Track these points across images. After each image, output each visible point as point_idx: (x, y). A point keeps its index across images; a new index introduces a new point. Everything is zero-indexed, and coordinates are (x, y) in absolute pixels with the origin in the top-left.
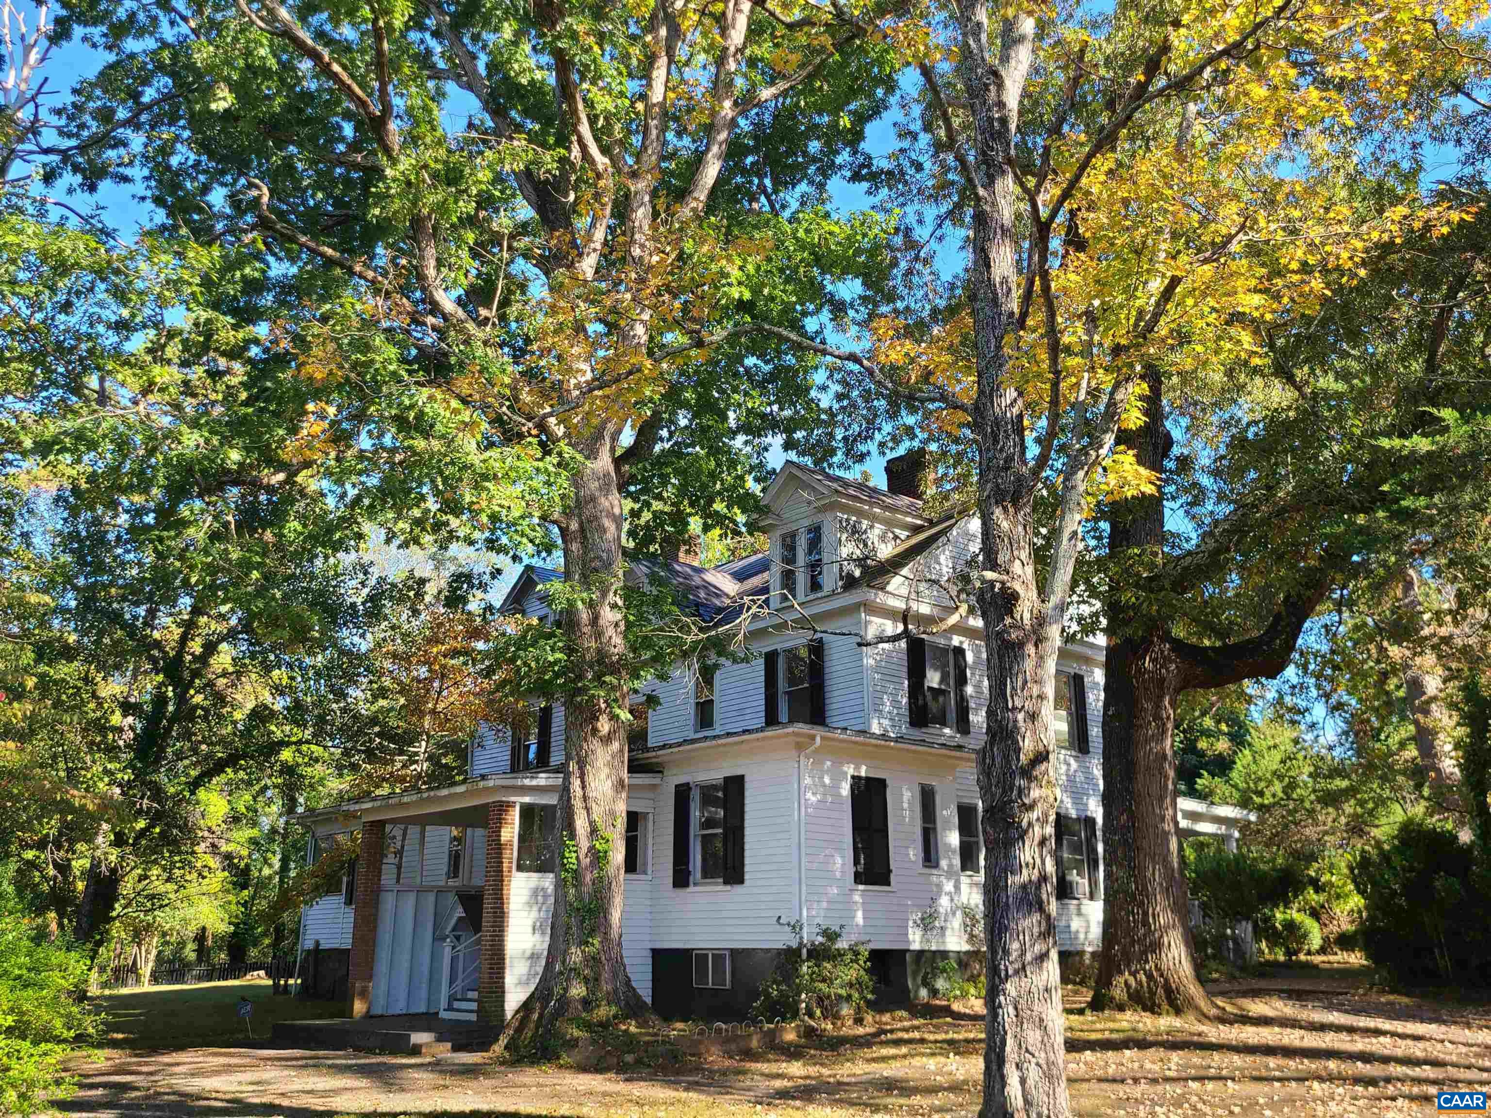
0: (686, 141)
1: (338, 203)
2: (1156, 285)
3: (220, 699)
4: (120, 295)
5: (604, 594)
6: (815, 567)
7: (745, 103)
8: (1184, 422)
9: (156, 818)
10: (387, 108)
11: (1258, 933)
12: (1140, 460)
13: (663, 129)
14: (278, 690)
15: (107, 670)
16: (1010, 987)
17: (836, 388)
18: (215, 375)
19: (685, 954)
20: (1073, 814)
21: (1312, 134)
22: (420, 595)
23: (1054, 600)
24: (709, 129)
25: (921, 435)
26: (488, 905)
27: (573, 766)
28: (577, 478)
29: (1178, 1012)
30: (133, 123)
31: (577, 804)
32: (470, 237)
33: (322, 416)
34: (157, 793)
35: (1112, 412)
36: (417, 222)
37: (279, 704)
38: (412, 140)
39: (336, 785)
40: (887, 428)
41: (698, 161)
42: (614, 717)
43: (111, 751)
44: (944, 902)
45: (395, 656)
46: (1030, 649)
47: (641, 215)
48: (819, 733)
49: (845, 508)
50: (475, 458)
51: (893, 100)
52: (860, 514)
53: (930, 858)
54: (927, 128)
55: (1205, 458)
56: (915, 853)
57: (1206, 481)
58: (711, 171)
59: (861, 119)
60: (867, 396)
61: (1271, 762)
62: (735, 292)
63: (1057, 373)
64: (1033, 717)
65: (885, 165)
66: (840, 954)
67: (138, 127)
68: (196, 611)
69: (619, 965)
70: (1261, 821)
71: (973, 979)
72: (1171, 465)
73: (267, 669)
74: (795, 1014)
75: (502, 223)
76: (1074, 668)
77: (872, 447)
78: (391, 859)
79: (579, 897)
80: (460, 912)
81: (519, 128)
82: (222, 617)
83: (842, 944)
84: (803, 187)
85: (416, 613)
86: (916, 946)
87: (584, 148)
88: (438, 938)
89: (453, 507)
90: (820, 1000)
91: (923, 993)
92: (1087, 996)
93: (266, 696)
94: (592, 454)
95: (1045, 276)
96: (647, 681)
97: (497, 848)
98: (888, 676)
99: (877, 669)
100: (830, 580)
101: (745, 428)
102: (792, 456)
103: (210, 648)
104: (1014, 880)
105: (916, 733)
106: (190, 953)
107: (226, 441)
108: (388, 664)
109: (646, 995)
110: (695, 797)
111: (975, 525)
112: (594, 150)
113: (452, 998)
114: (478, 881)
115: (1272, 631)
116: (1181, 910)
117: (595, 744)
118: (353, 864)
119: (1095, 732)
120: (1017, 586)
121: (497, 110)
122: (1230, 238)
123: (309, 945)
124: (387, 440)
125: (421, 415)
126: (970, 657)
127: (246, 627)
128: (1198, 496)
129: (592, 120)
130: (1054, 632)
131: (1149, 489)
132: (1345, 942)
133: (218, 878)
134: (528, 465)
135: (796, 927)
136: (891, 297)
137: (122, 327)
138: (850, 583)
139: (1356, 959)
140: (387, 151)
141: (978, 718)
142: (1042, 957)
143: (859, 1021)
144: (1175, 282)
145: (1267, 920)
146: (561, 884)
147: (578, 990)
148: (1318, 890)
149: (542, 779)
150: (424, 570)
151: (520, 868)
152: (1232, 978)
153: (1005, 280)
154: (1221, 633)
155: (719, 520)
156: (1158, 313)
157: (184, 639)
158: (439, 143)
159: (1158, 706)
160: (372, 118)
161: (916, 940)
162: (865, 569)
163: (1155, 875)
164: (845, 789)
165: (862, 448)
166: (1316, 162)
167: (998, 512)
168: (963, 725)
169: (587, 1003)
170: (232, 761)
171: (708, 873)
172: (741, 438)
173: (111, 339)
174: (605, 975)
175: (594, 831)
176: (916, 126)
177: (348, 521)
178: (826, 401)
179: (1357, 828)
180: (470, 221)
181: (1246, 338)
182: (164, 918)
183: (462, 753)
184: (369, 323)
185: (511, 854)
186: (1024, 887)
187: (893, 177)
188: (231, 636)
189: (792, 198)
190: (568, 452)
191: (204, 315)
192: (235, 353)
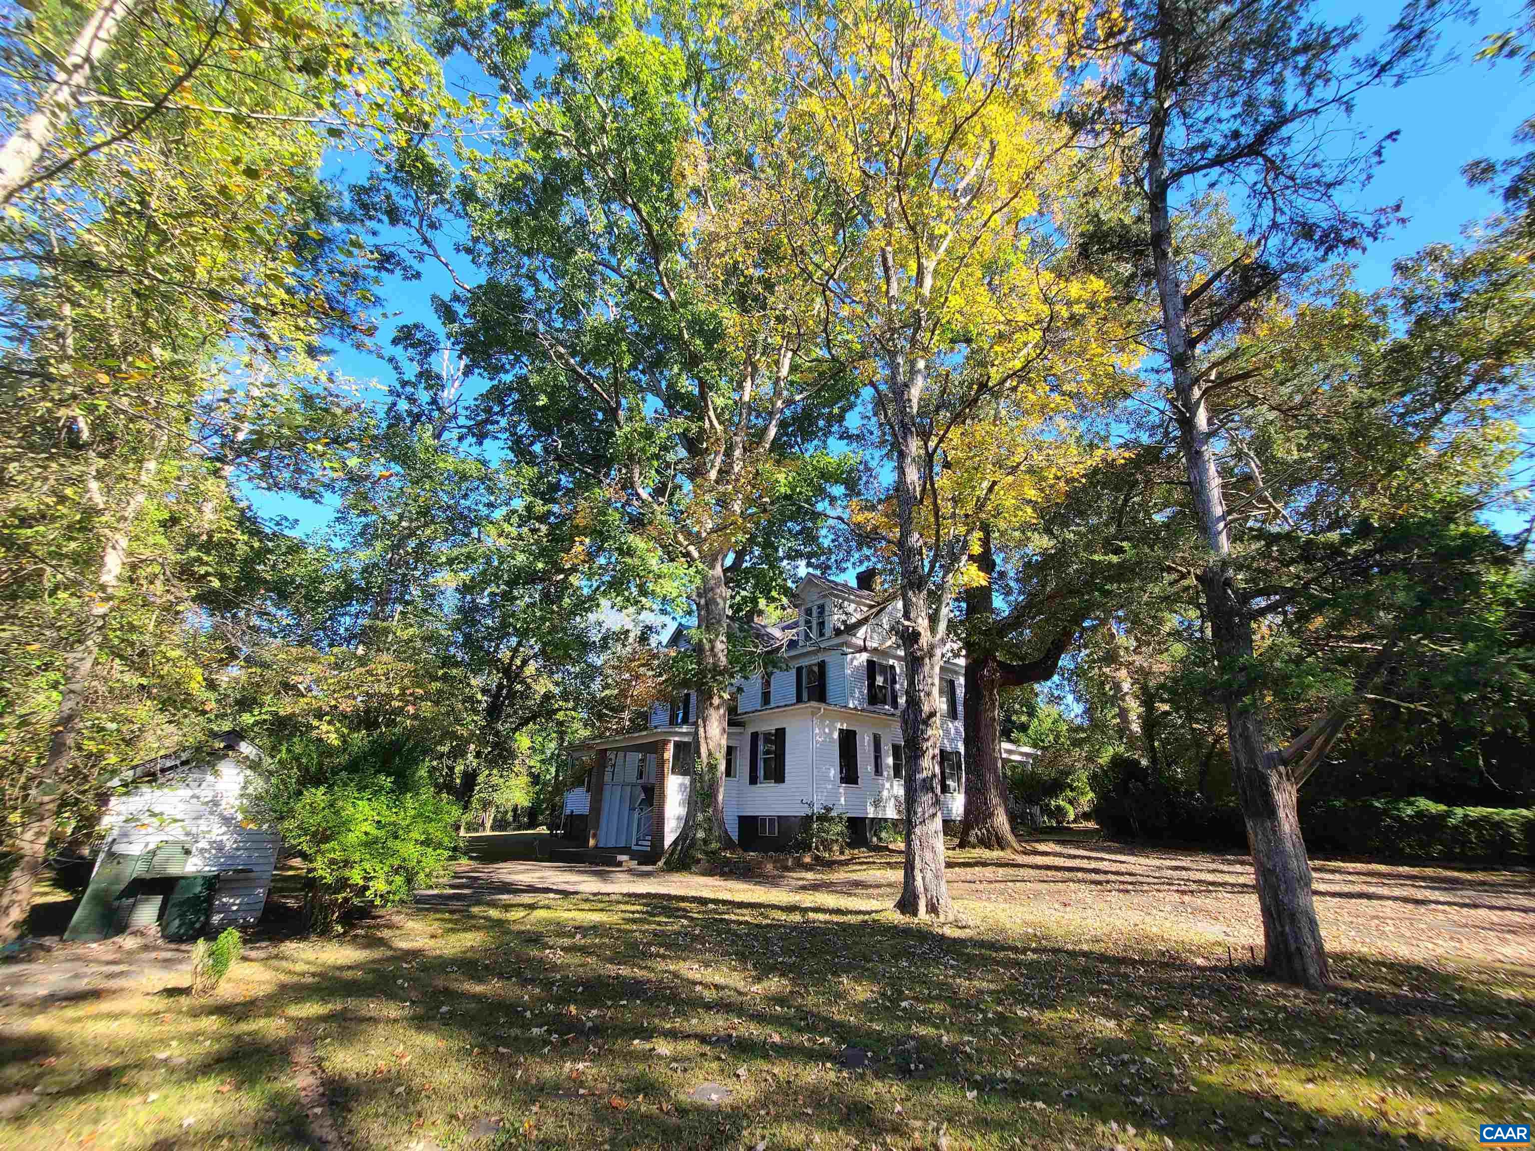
0: (760, 420)
1: (594, 449)
2: (986, 484)
3: (529, 687)
4: (490, 490)
5: (717, 636)
6: (821, 625)
7: (789, 402)
8: (1002, 555)
9: (495, 745)
10: (619, 404)
11: (1043, 812)
12: (980, 568)
13: (749, 414)
14: (557, 684)
15: (475, 673)
16: (918, 831)
17: (832, 537)
18: (534, 531)
19: (755, 818)
20: (949, 749)
21: (1058, 419)
22: (626, 638)
23: (939, 636)
24: (771, 414)
25: (873, 559)
26: (657, 792)
27: (700, 721)
28: (705, 579)
29: (1003, 849)
30: (502, 413)
31: (702, 741)
32: (655, 463)
33: (581, 543)
34: (497, 734)
35: (965, 546)
36: (631, 457)
37: (557, 690)
38: (630, 419)
39: (584, 733)
40: (857, 555)
41: (766, 428)
42: (721, 697)
43: (475, 712)
44: (885, 793)
45: (614, 667)
46: (927, 660)
47: (738, 453)
48: (823, 706)
49: (836, 596)
50: (655, 568)
51: (859, 401)
52: (844, 599)
53: (878, 771)
54: (875, 415)
55: (1012, 574)
56: (870, 768)
57: (1012, 584)
58: (772, 432)
59: (844, 410)
60: (847, 540)
61: (1048, 724)
62: (783, 490)
63: (938, 525)
64: (928, 694)
65: (855, 432)
66: (832, 818)
67: (503, 415)
68: (520, 644)
69: (722, 823)
70: (1043, 755)
71: (900, 833)
72: (995, 575)
73: (552, 673)
74: (810, 849)
75: (671, 457)
76: (949, 676)
77: (849, 565)
78: (609, 769)
79: (702, 788)
80: (643, 796)
81: (680, 413)
82: (531, 647)
83: (834, 814)
84: (816, 442)
85: (624, 646)
86: (871, 816)
87: (711, 422)
88: (632, 809)
89: (643, 592)
90: (822, 843)
91: (875, 839)
92: (957, 841)
93: (552, 687)
94: (712, 567)
95: (931, 478)
96: (737, 680)
97: (662, 763)
98: (859, 680)
99: (852, 675)
100: (828, 632)
101: (789, 557)
102: (811, 570)
103: (525, 662)
104: (920, 776)
105: (871, 708)
106: (510, 817)
107: (536, 558)
108: (610, 672)
109: (735, 837)
110: (761, 737)
111: (900, 604)
112: (715, 422)
113: (638, 840)
114: (652, 781)
115: (1047, 657)
116: (1005, 800)
117: (712, 711)
118: (591, 770)
119: (960, 709)
120: (920, 629)
121: (670, 407)
122: (1019, 464)
123: (568, 812)
124: (613, 560)
125: (629, 548)
126: (898, 670)
127: (543, 652)
128: (1008, 592)
129: (715, 410)
130: (938, 652)
131: (984, 583)
132: (1086, 816)
133: (524, 780)
134: (681, 572)
135: (811, 805)
136: (859, 494)
137: (490, 505)
138: (838, 633)
139: (1091, 825)
140: (618, 423)
141: (902, 700)
142: (934, 815)
143: (842, 853)
144: (994, 483)
145: (1047, 805)
146: (693, 782)
147: (701, 834)
148: (1072, 790)
149: (685, 729)
150: (629, 626)
151: (673, 772)
152: (1030, 834)
153: (913, 483)
154: (1022, 659)
155: (774, 600)
156: (987, 499)
157: (512, 658)
158: (642, 420)
159: (991, 694)
160: (611, 408)
161: (871, 813)
162: (846, 626)
163: (990, 778)
164: (836, 735)
165: (844, 565)
166: (1060, 433)
167: (910, 593)
168: (895, 704)
169: (705, 841)
170: (534, 718)
171: (766, 777)
172: (785, 562)
173: (484, 511)
174: (716, 828)
175: (710, 754)
176: (870, 414)
177: (591, 598)
178: (826, 543)
179: (1090, 759)
180: (657, 457)
181: (1029, 510)
182: (497, 798)
183: (645, 716)
184: (608, 502)
185: (669, 766)
186: (924, 780)
187: (859, 438)
188: (535, 656)
189: (811, 447)
190: (701, 566)
191: (529, 499)
192: (542, 519)
